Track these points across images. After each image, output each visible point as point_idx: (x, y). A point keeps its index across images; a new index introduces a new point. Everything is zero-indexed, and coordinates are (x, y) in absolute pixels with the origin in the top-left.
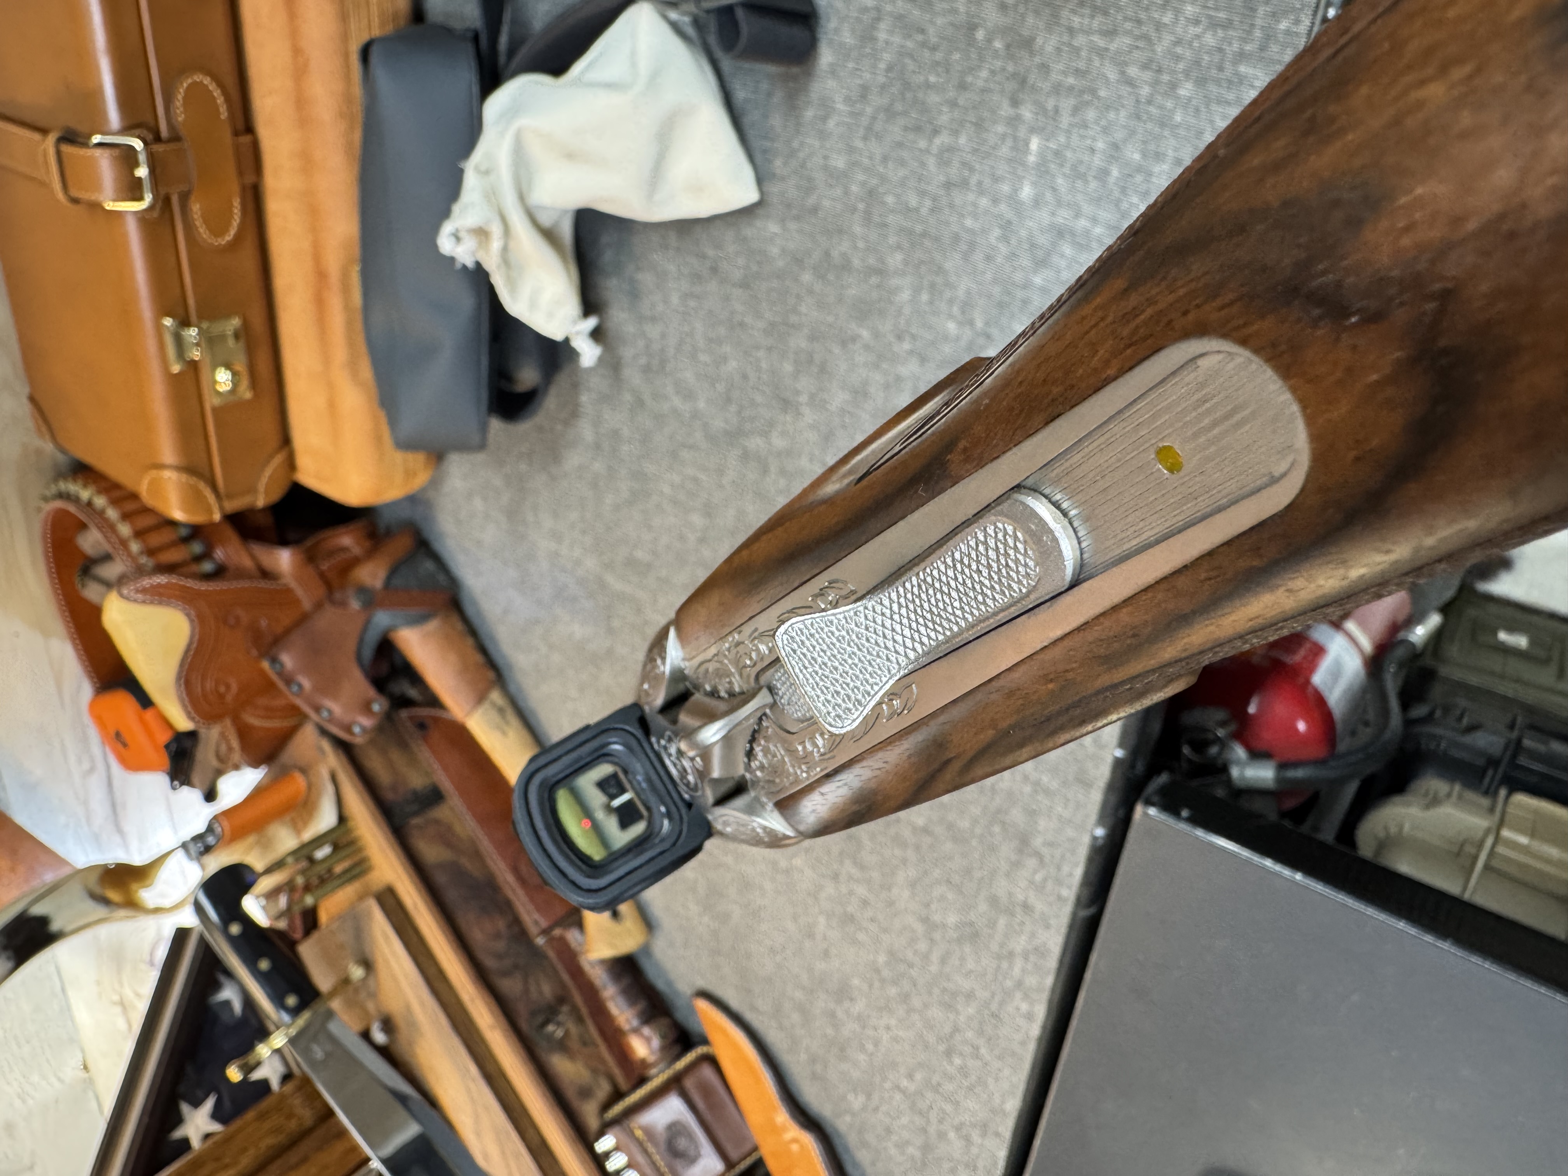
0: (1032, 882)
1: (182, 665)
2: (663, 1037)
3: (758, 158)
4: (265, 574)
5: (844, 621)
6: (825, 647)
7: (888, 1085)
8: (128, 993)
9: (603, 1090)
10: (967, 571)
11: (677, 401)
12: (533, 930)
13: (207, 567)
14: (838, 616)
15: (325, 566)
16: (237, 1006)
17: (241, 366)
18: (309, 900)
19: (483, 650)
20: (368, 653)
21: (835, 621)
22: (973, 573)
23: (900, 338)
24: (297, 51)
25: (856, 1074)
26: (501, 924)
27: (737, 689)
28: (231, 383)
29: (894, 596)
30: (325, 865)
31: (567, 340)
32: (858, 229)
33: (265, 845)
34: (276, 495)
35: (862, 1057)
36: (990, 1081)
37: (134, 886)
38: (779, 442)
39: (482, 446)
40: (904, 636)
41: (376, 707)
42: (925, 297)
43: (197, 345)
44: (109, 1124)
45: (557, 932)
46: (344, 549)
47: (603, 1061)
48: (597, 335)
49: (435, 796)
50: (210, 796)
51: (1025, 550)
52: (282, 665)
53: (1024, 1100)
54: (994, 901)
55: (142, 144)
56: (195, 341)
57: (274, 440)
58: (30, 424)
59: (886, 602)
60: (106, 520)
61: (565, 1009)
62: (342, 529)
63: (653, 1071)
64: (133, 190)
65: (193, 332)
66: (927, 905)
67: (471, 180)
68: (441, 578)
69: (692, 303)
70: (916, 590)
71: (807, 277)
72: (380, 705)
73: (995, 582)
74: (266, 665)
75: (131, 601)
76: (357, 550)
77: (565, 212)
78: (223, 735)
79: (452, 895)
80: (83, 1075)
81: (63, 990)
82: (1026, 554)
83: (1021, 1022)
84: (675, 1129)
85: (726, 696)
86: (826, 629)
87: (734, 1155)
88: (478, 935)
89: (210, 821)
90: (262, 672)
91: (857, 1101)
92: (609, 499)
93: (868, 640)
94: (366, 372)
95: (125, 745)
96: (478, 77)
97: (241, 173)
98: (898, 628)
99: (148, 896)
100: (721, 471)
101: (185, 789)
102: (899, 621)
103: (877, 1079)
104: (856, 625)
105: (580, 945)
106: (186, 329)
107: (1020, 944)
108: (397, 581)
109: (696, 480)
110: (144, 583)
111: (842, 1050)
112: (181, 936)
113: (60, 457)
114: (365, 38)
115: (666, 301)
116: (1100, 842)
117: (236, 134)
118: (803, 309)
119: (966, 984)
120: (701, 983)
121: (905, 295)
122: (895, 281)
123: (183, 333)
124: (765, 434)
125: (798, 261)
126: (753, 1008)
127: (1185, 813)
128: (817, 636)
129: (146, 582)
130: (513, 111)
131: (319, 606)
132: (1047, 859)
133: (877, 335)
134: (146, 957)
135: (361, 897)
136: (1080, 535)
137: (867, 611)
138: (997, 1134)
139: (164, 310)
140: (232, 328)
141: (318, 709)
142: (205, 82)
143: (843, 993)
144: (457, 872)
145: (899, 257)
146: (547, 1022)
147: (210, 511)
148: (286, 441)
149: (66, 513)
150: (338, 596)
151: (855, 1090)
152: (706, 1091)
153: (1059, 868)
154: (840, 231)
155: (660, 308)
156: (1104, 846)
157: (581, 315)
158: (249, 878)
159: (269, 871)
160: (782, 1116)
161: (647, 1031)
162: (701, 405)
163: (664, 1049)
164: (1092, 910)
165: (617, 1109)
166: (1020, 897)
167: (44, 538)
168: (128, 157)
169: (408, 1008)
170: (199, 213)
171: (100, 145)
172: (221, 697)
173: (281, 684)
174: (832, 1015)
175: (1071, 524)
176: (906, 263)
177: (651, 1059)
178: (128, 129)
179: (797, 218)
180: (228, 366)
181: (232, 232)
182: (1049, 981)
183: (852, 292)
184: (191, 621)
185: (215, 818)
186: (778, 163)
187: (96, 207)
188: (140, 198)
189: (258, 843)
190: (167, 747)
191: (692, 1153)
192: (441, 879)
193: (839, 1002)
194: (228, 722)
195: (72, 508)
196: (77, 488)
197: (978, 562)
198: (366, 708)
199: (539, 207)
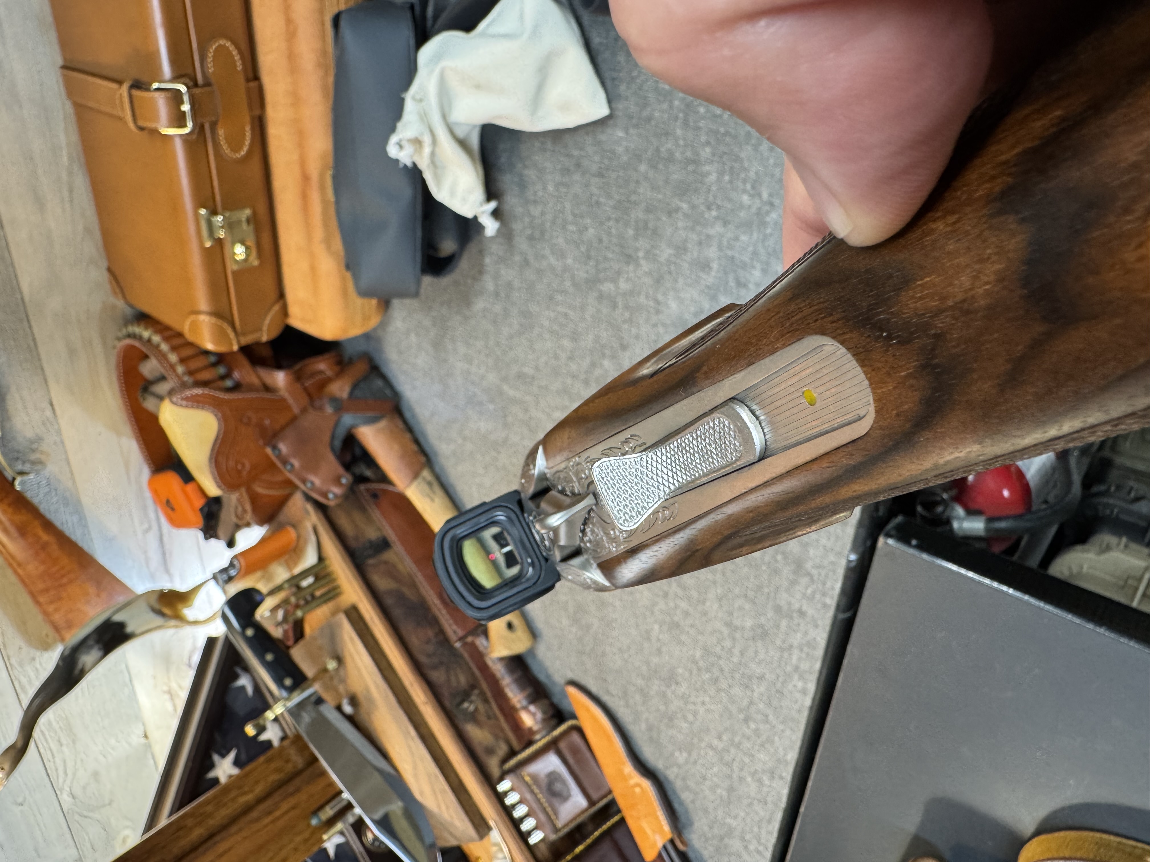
0: (804, 595)
1: (213, 450)
2: (544, 713)
3: (608, 83)
4: (267, 388)
5: (634, 463)
6: (621, 478)
7: (703, 745)
8: (174, 685)
9: (502, 749)
10: (703, 443)
11: (553, 260)
12: (453, 637)
13: (229, 383)
14: (630, 460)
15: (307, 384)
16: (250, 690)
17: (251, 242)
18: (299, 613)
19: (417, 442)
20: (338, 443)
21: (629, 463)
22: (707, 445)
23: (709, 208)
24: (289, 21)
25: (680, 737)
26: (430, 633)
27: (576, 491)
28: (245, 255)
29: (664, 451)
30: (310, 590)
31: (475, 218)
32: (679, 132)
33: (269, 578)
34: (275, 333)
35: (684, 725)
36: (776, 738)
37: (180, 606)
38: (623, 285)
39: (416, 295)
40: (668, 476)
41: (344, 481)
42: (727, 178)
43: (222, 227)
44: (162, 777)
45: (469, 639)
46: (321, 372)
47: (502, 730)
48: (496, 214)
49: (384, 545)
50: (231, 544)
51: (735, 435)
52: (280, 451)
53: (800, 753)
54: (778, 609)
55: (186, 89)
56: (220, 225)
57: (273, 295)
58: (107, 287)
59: (659, 454)
60: (160, 351)
61: (476, 692)
62: (320, 358)
63: (538, 737)
64: (179, 120)
65: (220, 218)
66: (730, 614)
67: (410, 106)
68: (388, 392)
69: (563, 190)
70: (676, 450)
71: (643, 168)
72: (347, 479)
73: (719, 452)
74: (269, 451)
75: (178, 405)
76: (329, 373)
77: (475, 126)
78: (238, 500)
79: (397, 612)
80: (143, 740)
81: (131, 681)
82: (735, 438)
83: (798, 695)
84: (553, 777)
85: (570, 494)
86: (623, 467)
87: (595, 796)
88: (415, 641)
89: (232, 558)
90: (267, 457)
91: (681, 757)
92: (505, 331)
93: (647, 475)
94: (338, 244)
95: (173, 509)
96: (414, 34)
97: (251, 108)
98: (665, 470)
99: (189, 613)
100: (583, 308)
101: (213, 541)
102: (666, 466)
103: (696, 741)
104: (641, 466)
105: (486, 648)
106: (215, 217)
107: (797, 639)
108: (358, 393)
109: (566, 315)
110: (187, 393)
111: (671, 719)
112: (211, 642)
113: (128, 311)
114: (336, 11)
115: (545, 188)
116: (853, 564)
117: (248, 80)
118: (641, 190)
119: (759, 671)
120: (570, 675)
121: (713, 177)
122: (706, 168)
123: (213, 219)
124: (614, 281)
125: (637, 157)
126: (608, 692)
127: (914, 542)
128: (617, 471)
129: (188, 393)
130: (438, 57)
131: (304, 410)
132: (816, 577)
133: (693, 207)
134: (186, 660)
135: (334, 613)
136: (765, 430)
137: (648, 459)
138: (781, 778)
139: (199, 203)
140: (245, 216)
141: (304, 481)
142: (227, 45)
143: (671, 679)
144: (400, 597)
145: (708, 150)
146: (463, 701)
147: (231, 344)
148: (281, 295)
149: (133, 347)
150: (317, 403)
151: (680, 750)
152: (575, 751)
153: (824, 584)
154: (667, 134)
155: (540, 194)
156: (855, 567)
157: (485, 199)
158: (258, 598)
159: (272, 593)
160: (629, 768)
161: (532, 708)
162: (570, 261)
163: (544, 720)
164: (848, 615)
165: (513, 762)
166: (797, 606)
167: (118, 366)
168: (176, 97)
169: (368, 690)
170: (223, 136)
171: (158, 89)
172: (239, 472)
173: (279, 464)
174: (664, 695)
175: (760, 424)
176: (714, 155)
177: (536, 728)
178: (176, 78)
179: (637, 126)
180: (243, 243)
181: (245, 149)
182: (818, 665)
183: (675, 176)
184: (218, 419)
185: (235, 557)
186: (623, 87)
187: (155, 132)
188: (183, 125)
189: (263, 577)
190: (201, 510)
191: (565, 793)
192: (389, 601)
193: (668, 686)
194: (243, 490)
195: (137, 344)
196: (141, 330)
197: (710, 439)
198: (337, 481)
199: (457, 124)
